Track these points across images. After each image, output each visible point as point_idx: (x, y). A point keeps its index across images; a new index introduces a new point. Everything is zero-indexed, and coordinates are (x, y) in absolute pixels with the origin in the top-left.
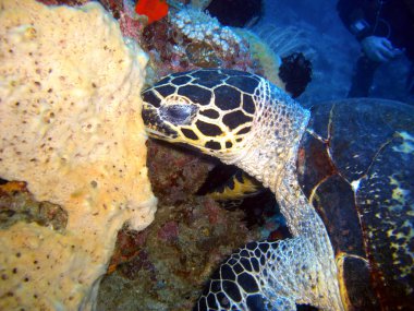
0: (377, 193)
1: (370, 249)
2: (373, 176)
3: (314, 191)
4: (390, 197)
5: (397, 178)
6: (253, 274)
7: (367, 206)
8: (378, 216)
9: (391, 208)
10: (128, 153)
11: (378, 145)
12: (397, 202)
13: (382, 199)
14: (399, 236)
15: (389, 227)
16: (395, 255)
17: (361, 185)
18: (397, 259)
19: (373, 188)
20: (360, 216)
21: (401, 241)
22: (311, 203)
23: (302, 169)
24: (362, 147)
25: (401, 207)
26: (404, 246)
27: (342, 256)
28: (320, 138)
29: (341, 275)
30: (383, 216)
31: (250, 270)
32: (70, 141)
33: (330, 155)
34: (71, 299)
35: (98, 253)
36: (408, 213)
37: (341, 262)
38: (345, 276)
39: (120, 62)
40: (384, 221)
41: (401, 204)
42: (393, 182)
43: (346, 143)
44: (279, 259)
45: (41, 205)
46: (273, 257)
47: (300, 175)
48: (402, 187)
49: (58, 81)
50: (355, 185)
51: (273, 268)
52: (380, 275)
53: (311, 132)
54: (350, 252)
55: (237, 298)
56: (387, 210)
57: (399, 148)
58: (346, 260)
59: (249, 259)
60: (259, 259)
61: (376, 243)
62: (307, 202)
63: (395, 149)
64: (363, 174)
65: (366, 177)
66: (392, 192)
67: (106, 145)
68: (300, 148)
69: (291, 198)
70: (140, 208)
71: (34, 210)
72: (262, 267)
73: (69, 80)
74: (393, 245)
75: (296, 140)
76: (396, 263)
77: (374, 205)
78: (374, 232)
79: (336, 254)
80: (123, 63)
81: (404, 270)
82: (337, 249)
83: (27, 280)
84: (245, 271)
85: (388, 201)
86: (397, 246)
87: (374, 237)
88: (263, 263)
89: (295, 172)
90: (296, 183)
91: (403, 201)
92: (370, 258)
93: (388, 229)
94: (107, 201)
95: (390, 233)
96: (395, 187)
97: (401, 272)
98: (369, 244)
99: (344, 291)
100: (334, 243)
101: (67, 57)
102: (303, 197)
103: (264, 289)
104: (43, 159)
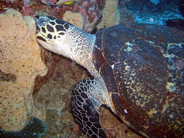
0: (120, 69)
1: (120, 90)
2: (118, 62)
3: (100, 69)
4: (124, 70)
5: (126, 62)
6: (85, 92)
7: (117, 74)
8: (121, 77)
9: (125, 74)
10: (34, 54)
11: (119, 50)
12: (127, 71)
13: (122, 71)
14: (128, 83)
15: (125, 81)
16: (128, 90)
17: (114, 66)
18: (128, 92)
19: (119, 67)
20: (115, 78)
21: (129, 85)
22: (99, 74)
23: (95, 61)
24: (114, 51)
25: (128, 73)
26: (130, 87)
27: (111, 93)
28: (99, 49)
29: (111, 100)
30: (123, 77)
31: (84, 91)
32: (12, 55)
33: (103, 55)
34: (21, 102)
35: (28, 87)
36: (131, 75)
37: (111, 96)
38: (112, 100)
39: (23, 27)
40: (123, 79)
41: (128, 72)
42: (125, 63)
43: (108, 50)
44: (94, 87)
45: (7, 75)
46: (92, 87)
47: (94, 63)
48: (128, 65)
49: (3, 38)
50: (113, 66)
51: (92, 91)
52: (124, 98)
53: (96, 47)
54: (113, 92)
55: (83, 101)
56: (124, 75)
57: (126, 50)
58: (112, 95)
59: (83, 87)
60: (87, 87)
61: (121, 87)
62: (98, 73)
63: (125, 50)
64: (115, 62)
65: (116, 63)
66: (125, 68)
67: (25, 53)
68: (93, 53)
69: (93, 72)
70: (41, 71)
71: (5, 77)
72: (88, 90)
73: (6, 37)
74: (127, 87)
75: (91, 51)
76: (128, 93)
77: (119, 73)
78: (120, 83)
79: (109, 93)
80: (24, 27)
81: (131, 95)
82: (109, 91)
83: (5, 98)
84: (82, 91)
85: (124, 71)
86: (128, 87)
87: (121, 85)
88: (88, 88)
89: (93, 62)
90: (94, 66)
91: (129, 70)
92: (120, 93)
93: (125, 82)
94: (28, 71)
95: (125, 83)
96: (126, 65)
97: (130, 96)
98: (119, 88)
99: (113, 105)
100: (108, 89)
101: (4, 30)
102: (97, 71)
103: (90, 97)
104: (4, 62)
